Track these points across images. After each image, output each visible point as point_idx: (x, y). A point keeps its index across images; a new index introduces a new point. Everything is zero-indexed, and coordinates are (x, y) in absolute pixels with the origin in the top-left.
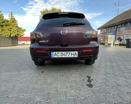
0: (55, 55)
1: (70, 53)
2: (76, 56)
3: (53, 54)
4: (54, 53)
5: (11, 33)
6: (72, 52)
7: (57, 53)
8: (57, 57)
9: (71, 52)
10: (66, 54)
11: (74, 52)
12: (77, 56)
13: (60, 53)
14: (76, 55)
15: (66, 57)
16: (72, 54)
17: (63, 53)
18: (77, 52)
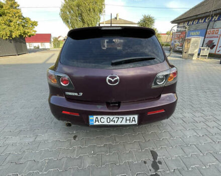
0: (96, 121)
1: (123, 118)
2: (134, 123)
3: (93, 120)
4: (95, 117)
5: (11, 31)
6: (128, 117)
7: (99, 117)
8: (100, 123)
9: (125, 117)
10: (116, 120)
11: (132, 117)
12: (136, 123)
13: (106, 117)
14: (135, 121)
15: (115, 124)
16: (126, 120)
17: (111, 117)
18: (136, 117)
